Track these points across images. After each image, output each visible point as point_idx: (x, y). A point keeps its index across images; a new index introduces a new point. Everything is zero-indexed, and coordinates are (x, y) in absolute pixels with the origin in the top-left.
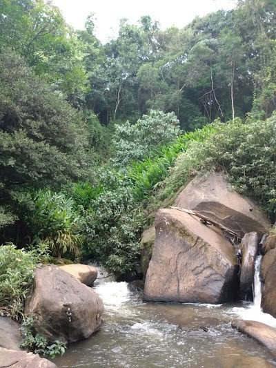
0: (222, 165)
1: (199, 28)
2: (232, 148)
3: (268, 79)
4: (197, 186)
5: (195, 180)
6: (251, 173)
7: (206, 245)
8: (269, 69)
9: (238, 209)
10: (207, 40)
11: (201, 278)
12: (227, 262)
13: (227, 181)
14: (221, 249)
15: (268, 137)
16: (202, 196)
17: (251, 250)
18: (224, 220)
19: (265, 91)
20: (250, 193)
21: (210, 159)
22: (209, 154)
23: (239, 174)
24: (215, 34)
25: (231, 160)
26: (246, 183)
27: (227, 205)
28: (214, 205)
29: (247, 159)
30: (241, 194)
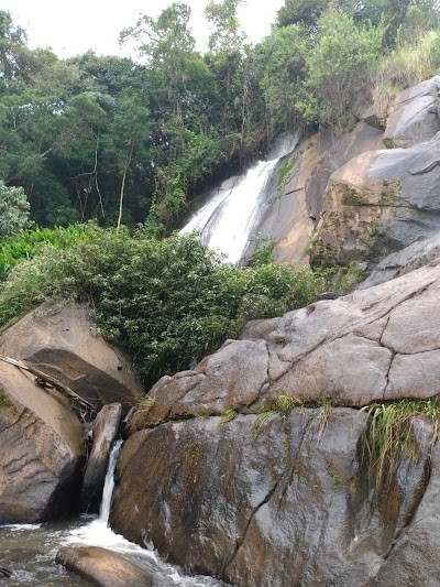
0: (87, 293)
1: (92, 72)
2: (108, 269)
3: (175, 182)
4: (40, 321)
5: (39, 311)
6: (129, 313)
7: (36, 424)
8: (179, 170)
9: (100, 366)
10: (100, 95)
11: (18, 479)
12: (66, 451)
13: (93, 319)
14: (62, 428)
15: (161, 265)
16: (46, 339)
17: (108, 432)
18: (75, 383)
19: (169, 197)
20: (123, 343)
21: (71, 279)
22: (71, 271)
23: (112, 311)
24: (113, 90)
25: (104, 288)
26: (120, 327)
27: (85, 358)
28: (64, 355)
29: (126, 290)
30: (110, 342)
